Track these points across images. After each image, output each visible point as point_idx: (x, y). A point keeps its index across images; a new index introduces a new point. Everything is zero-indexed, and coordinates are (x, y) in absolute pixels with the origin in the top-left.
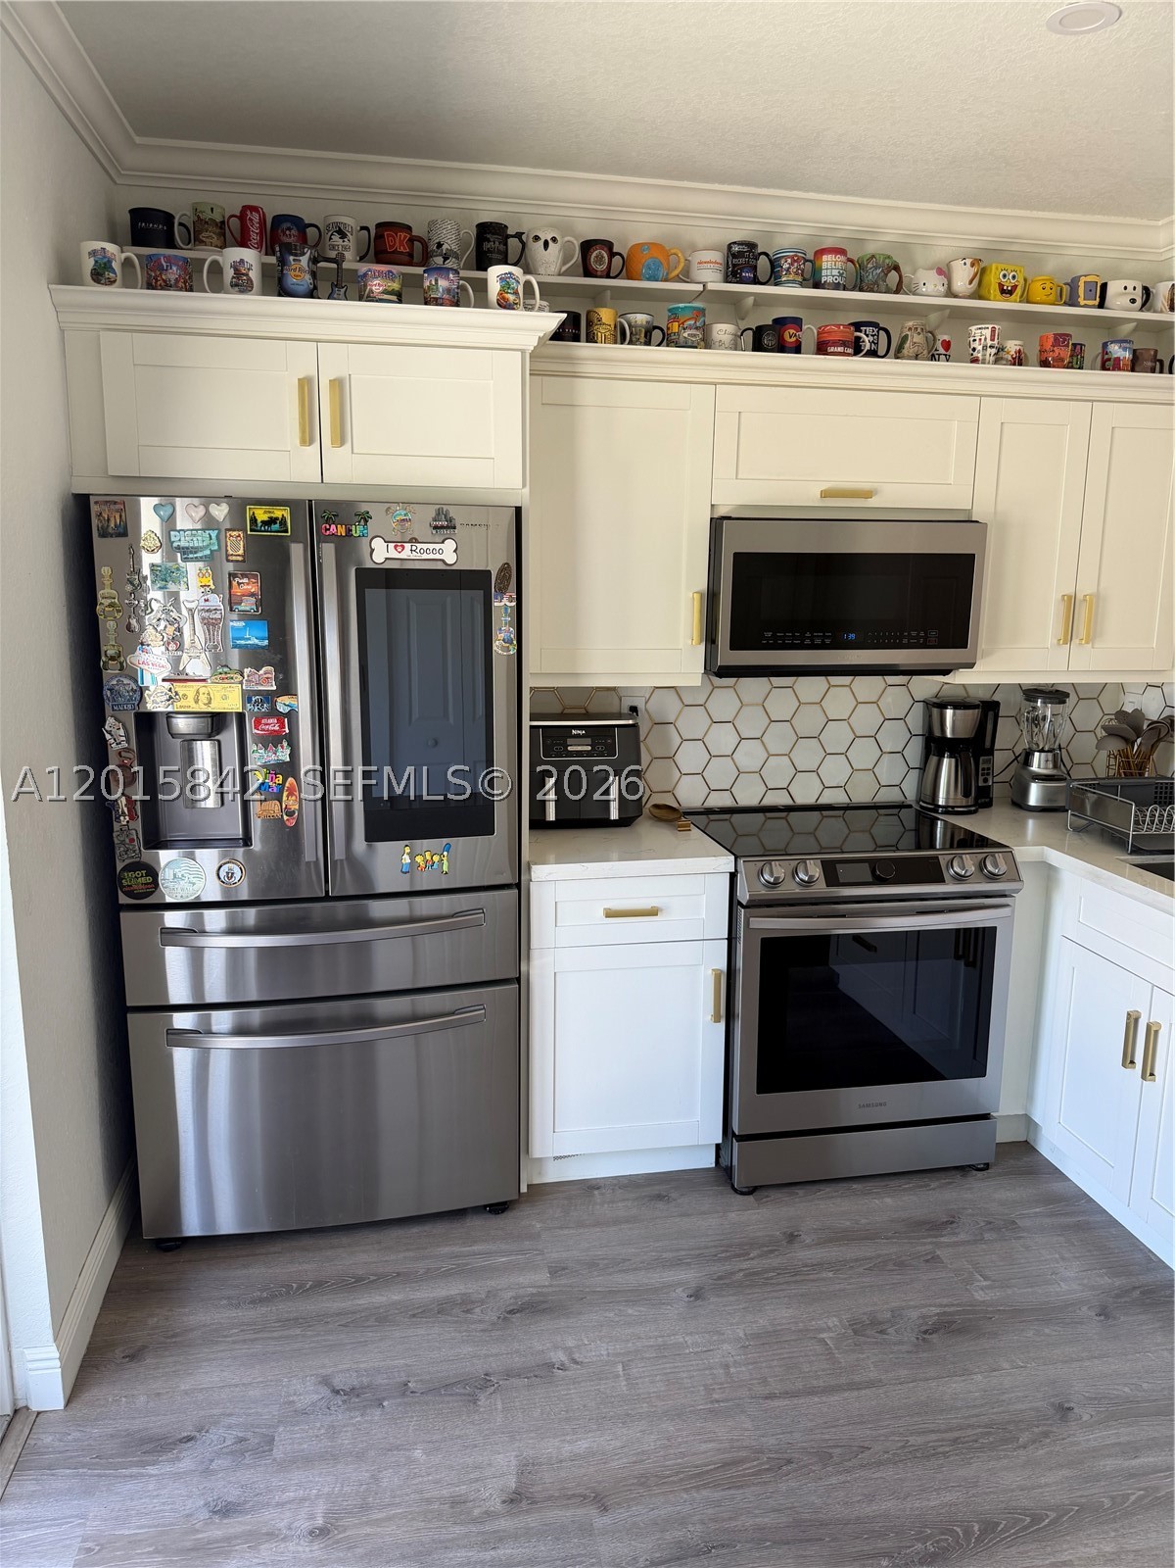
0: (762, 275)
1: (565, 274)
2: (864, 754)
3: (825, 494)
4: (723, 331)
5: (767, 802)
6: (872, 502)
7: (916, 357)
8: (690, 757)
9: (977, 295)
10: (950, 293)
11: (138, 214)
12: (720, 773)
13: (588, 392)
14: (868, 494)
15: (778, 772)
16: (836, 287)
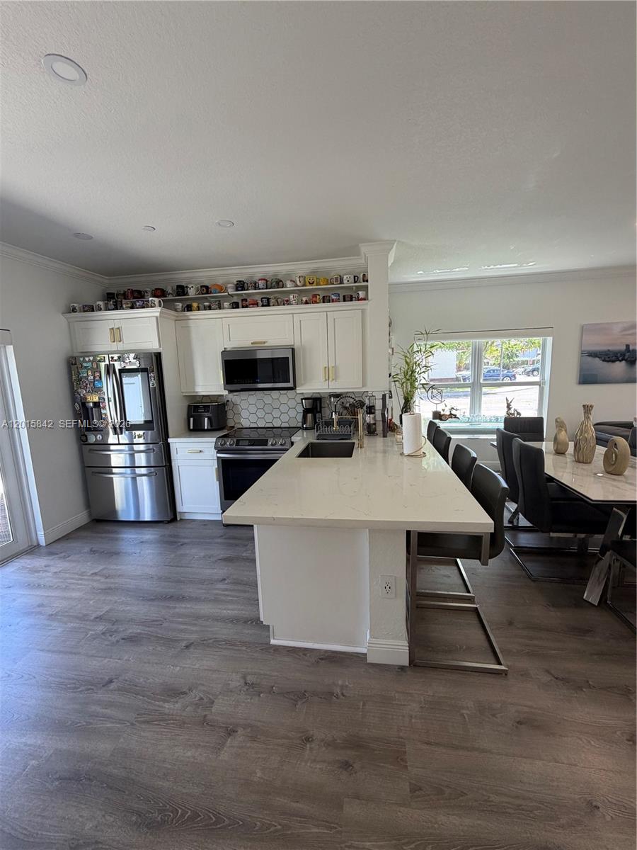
0: (246, 288)
1: (199, 294)
2: (292, 413)
3: (252, 343)
4: (226, 304)
5: (266, 426)
6: (266, 345)
7: (274, 305)
8: (244, 414)
9: (305, 285)
10: (297, 286)
11: (108, 294)
12: (253, 418)
13: (191, 323)
14: (264, 343)
15: (269, 418)
16: (263, 289)
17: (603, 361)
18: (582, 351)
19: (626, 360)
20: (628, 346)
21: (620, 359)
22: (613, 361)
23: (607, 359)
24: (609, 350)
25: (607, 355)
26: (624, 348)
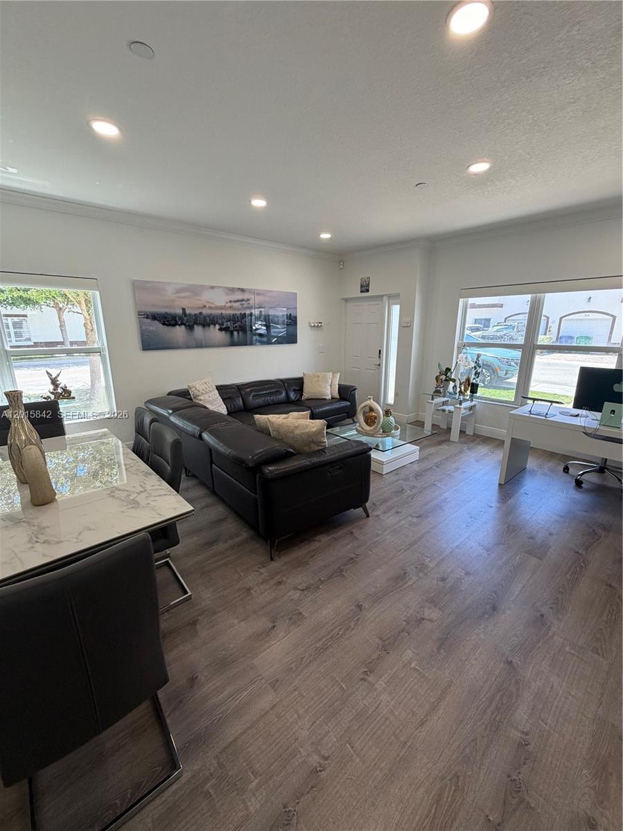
17: (164, 324)
18: (139, 312)
19: (184, 325)
20: (184, 310)
21: (179, 323)
22: (174, 325)
23: (166, 323)
24: (167, 313)
25: (165, 318)
26: (180, 311)
